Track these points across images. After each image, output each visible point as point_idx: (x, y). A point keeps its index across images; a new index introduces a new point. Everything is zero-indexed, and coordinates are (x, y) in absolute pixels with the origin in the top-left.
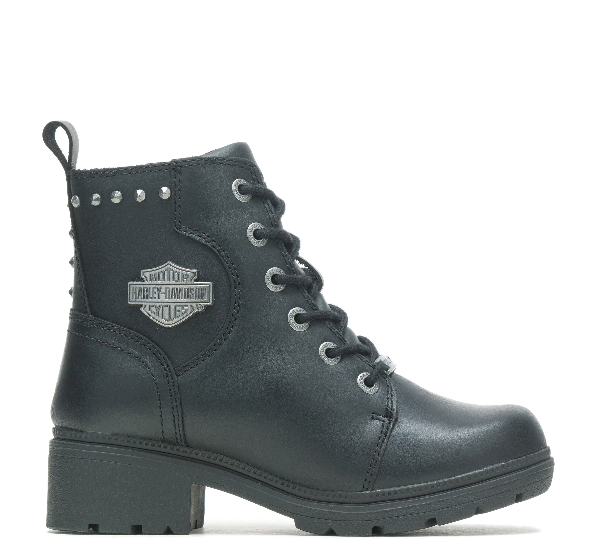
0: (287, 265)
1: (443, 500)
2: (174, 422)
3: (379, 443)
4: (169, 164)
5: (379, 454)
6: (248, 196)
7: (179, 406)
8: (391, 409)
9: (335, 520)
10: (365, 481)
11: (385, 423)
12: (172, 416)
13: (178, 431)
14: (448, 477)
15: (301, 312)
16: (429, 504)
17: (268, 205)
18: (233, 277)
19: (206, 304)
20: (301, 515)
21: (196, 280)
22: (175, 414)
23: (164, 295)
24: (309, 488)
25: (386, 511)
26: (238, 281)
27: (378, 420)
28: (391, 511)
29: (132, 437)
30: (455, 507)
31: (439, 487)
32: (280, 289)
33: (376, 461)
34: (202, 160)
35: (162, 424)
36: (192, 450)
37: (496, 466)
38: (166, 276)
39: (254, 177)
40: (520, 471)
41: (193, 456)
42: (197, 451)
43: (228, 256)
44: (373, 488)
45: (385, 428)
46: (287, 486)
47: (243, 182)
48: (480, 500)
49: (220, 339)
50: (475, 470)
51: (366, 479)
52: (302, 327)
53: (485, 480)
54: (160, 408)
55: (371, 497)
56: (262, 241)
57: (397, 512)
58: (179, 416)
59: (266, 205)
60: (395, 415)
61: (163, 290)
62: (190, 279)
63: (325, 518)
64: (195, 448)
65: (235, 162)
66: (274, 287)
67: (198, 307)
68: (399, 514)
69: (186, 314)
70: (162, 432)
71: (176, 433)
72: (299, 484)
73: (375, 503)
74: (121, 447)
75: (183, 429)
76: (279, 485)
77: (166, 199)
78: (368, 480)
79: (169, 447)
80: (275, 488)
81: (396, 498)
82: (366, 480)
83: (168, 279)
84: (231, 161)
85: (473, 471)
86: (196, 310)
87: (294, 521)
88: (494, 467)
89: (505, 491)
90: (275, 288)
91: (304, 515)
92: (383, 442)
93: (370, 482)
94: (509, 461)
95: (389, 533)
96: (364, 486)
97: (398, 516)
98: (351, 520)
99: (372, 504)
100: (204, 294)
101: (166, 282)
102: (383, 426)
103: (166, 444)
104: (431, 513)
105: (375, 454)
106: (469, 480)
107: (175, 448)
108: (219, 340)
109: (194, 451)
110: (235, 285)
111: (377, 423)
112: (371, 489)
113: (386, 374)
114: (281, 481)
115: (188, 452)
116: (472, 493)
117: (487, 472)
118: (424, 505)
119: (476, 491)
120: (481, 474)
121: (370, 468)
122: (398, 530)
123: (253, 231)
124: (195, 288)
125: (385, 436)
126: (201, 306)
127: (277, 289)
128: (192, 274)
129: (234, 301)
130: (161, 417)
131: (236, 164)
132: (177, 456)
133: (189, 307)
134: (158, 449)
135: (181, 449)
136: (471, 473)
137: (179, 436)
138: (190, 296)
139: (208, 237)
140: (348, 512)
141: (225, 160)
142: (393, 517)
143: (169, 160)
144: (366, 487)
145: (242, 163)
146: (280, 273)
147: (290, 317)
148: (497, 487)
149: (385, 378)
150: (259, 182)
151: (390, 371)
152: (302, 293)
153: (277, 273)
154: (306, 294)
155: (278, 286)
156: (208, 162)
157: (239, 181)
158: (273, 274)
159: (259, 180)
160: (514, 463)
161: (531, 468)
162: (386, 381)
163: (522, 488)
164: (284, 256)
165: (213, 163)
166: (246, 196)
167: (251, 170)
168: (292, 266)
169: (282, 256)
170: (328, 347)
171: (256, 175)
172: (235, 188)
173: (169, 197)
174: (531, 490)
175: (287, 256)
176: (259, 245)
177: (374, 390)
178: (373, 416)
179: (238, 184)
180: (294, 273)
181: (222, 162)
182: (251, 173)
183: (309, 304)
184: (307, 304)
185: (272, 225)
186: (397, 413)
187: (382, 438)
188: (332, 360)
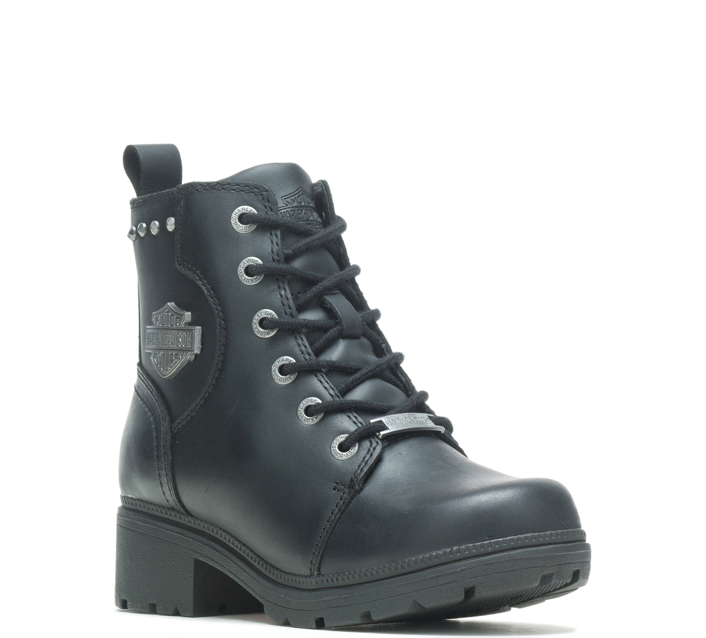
0: (283, 306)
2: (168, 487)
3: (330, 518)
5: (327, 532)
6: (251, 226)
7: (170, 469)
8: (357, 478)
11: (345, 495)
13: (174, 498)
15: (288, 362)
17: (276, 236)
21: (186, 324)
22: (168, 479)
25: (327, 600)
26: (223, 325)
27: (340, 491)
28: (330, 600)
32: (268, 335)
33: (323, 540)
37: (443, 550)
39: (267, 204)
41: (197, 526)
42: (199, 521)
44: (319, 572)
45: (342, 502)
47: (249, 209)
48: (417, 592)
51: (312, 561)
52: (286, 379)
54: (158, 470)
55: (317, 583)
56: (254, 278)
57: (336, 602)
58: (170, 481)
59: (273, 237)
60: (357, 487)
62: (181, 322)
63: (283, 606)
65: (242, 186)
66: (261, 332)
69: (177, 364)
70: (165, 498)
72: (271, 565)
73: (320, 590)
77: (171, 231)
78: (314, 562)
79: (178, 516)
80: (255, 568)
83: (167, 324)
84: (237, 185)
86: (184, 359)
88: (441, 552)
89: (448, 582)
91: (270, 601)
92: (335, 517)
93: (315, 564)
94: (462, 546)
95: (329, 626)
96: (311, 570)
97: (336, 606)
98: (300, 609)
99: (317, 591)
101: (165, 326)
102: (341, 499)
103: (175, 513)
104: (366, 605)
105: (323, 531)
107: (182, 517)
110: (219, 329)
111: (335, 496)
112: (316, 573)
113: (377, 437)
114: (258, 560)
115: (192, 522)
116: (409, 583)
119: (413, 581)
120: (423, 560)
121: (316, 548)
123: (245, 267)
125: (339, 510)
127: (265, 334)
130: (160, 480)
133: (179, 355)
134: (171, 518)
135: (187, 519)
136: (413, 558)
137: (177, 504)
138: (180, 342)
139: (201, 275)
142: (332, 608)
144: (313, 571)
145: (251, 188)
146: (270, 315)
147: (274, 367)
148: (437, 576)
149: (371, 442)
150: (271, 210)
151: (382, 433)
152: (296, 339)
153: (266, 316)
154: (302, 340)
155: (266, 331)
156: (206, 188)
157: (243, 208)
158: (262, 317)
159: (273, 207)
160: (468, 549)
161: (493, 556)
162: (371, 445)
163: (472, 579)
164: (281, 296)
165: (213, 189)
166: (247, 226)
167: (263, 195)
168: (290, 308)
169: (279, 296)
170: (309, 403)
171: (269, 202)
172: (235, 218)
173: (173, 228)
174: (488, 582)
175: (286, 295)
176: (250, 283)
177: (346, 455)
178: (336, 486)
179: (240, 212)
180: (293, 317)
181: (225, 187)
182: (263, 199)
183: (302, 353)
184: (299, 352)
185: (274, 260)
186: (359, 483)
187: (335, 512)
188: (309, 419)
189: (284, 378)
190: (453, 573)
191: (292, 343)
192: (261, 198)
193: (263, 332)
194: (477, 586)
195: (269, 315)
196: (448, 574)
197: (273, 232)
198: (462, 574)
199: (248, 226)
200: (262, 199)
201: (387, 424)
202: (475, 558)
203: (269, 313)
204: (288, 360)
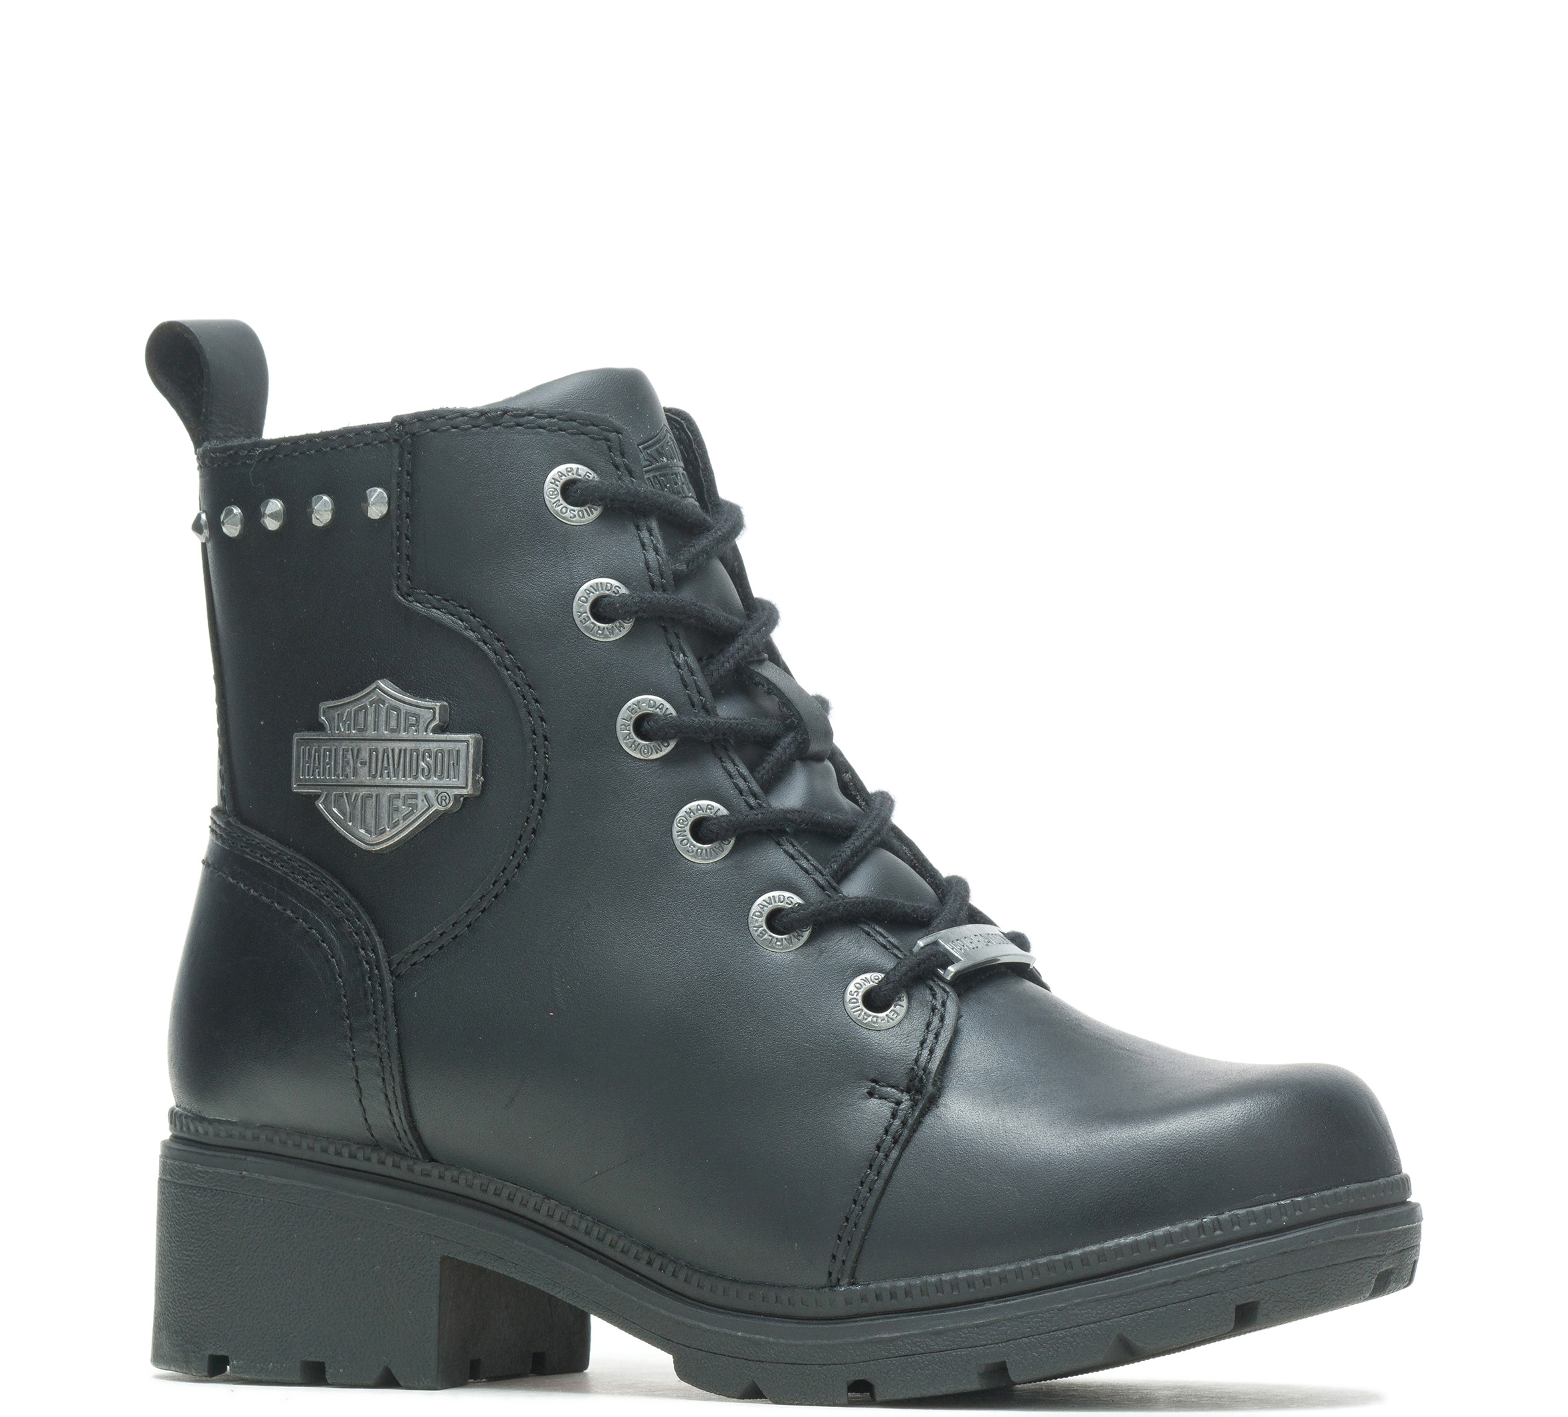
0: (684, 689)
1: (1028, 1315)
2: (386, 1096)
3: (874, 1159)
4: (387, 427)
5: (871, 1190)
6: (590, 508)
7: (395, 1054)
8: (925, 1069)
9: (762, 1362)
10: (833, 1260)
11: (902, 1106)
12: (380, 1082)
13: (397, 1121)
14: (1044, 1255)
15: (711, 813)
16: (990, 1324)
17: (650, 531)
18: (529, 720)
19: (457, 792)
20: (687, 1345)
21: (437, 730)
22: (388, 1077)
23: (366, 768)
24: (710, 1274)
25: (881, 1341)
26: (544, 730)
27: (886, 1099)
28: (892, 1340)
29: (303, 1133)
30: (1059, 1333)
31: (1020, 1280)
32: (657, 753)
33: (863, 1208)
34: (463, 416)
35: (360, 1100)
36: (442, 1169)
37: (1181, 1225)
38: (370, 718)
39: (618, 460)
40: (1255, 1242)
41: (447, 1185)
42: (456, 1173)
43: (518, 667)
44: (853, 1278)
45: (897, 1122)
46: (660, 1269)
47: (580, 471)
48: (1125, 1317)
49: (496, 881)
50: (1121, 1237)
51: (835, 1254)
52: (711, 851)
53: (1148, 1265)
54: (354, 1059)
55: (848, 1302)
56: (614, 626)
57: (909, 1344)
58: (394, 1081)
59: (645, 534)
60: (930, 1089)
61: (365, 755)
62: (422, 726)
63: (741, 1356)
64: (450, 1165)
65: (560, 420)
66: (639, 747)
67: (439, 797)
68: (911, 1350)
69: (413, 818)
70: (364, 1122)
71: (394, 1124)
72: (690, 1266)
73: (858, 1319)
74: (281, 1158)
75: (409, 1115)
76: (641, 1267)
77: (378, 519)
78: (840, 1257)
79: (389, 1161)
80: (635, 1274)
81: (910, 1306)
82: (834, 1257)
83: (376, 728)
84: (550, 417)
85: (1113, 1239)
86: (437, 807)
87: (672, 1360)
88: (1176, 1228)
89: (1200, 1294)
90: (645, 748)
91: (694, 1346)
92: (887, 1156)
93: (844, 1262)
94: (1223, 1213)
95: (887, 1398)
96: (830, 1274)
97: (911, 1353)
98: (798, 1362)
99: (849, 1322)
100: (453, 763)
101: (371, 733)
102: (894, 1116)
103: (383, 1155)
104: (992, 1348)
105: (860, 1187)
106: (1101, 1263)
107: (404, 1164)
108: (494, 884)
109: (448, 1174)
110: (533, 740)
111: (877, 1110)
112: (847, 1280)
113: (942, 979)
114: (646, 1255)
115: (434, 1175)
116: (1104, 1299)
117: (1152, 1242)
118: (978, 1326)
119: (1116, 1293)
120: (1135, 1246)
121: (846, 1226)
122: (910, 1392)
123: (590, 601)
124: (434, 749)
125: (895, 1141)
126: (447, 796)
127: (648, 752)
128: (428, 715)
129: (532, 784)
130: (357, 1082)
131: (565, 425)
132: (411, 1184)
133: (420, 797)
134: (365, 1166)
135: (418, 1168)
136: (1110, 1244)
137: (402, 1134)
138: (423, 769)
139: (472, 618)
140: (792, 1342)
141: (530, 414)
142: (897, 1357)
143: (386, 418)
144: (836, 1276)
145: (583, 424)
146: (660, 709)
147: (679, 825)
148: (1176, 1282)
149: (931, 989)
150: (631, 473)
151: (952, 969)
152: (722, 762)
153: (651, 710)
154: (735, 765)
155: (652, 744)
156: (480, 422)
157: (569, 470)
158: (641, 713)
159: (632, 466)
160: (1234, 1221)
161: (1291, 1236)
162: (934, 996)
163: (1254, 1286)
164: (678, 666)
165: (496, 425)
166: (583, 508)
167: (609, 441)
168: (700, 693)
169: (674, 666)
170: (776, 904)
171: (623, 455)
172: (553, 490)
173: (385, 512)
174: (1286, 1292)
175: (688, 665)
176: (607, 637)
177: (886, 1019)
178: (873, 1088)
179: (563, 477)
180: (707, 711)
181: (521, 420)
182: (610, 448)
183: (741, 792)
184: (733, 792)
185: (653, 586)
186: (935, 1081)
187: (885, 1146)
188: (782, 939)
189: (706, 850)
190: (1212, 1272)
191: (715, 772)
192: (606, 447)
193: (644, 746)
194: (1262, 1302)
195: (658, 709)
196: (1201, 1276)
197: (642, 523)
198: (1231, 1275)
199: (586, 510)
200: (608, 450)
201: (953, 949)
202: (1255, 1240)
203: (658, 705)
204: (710, 809)
